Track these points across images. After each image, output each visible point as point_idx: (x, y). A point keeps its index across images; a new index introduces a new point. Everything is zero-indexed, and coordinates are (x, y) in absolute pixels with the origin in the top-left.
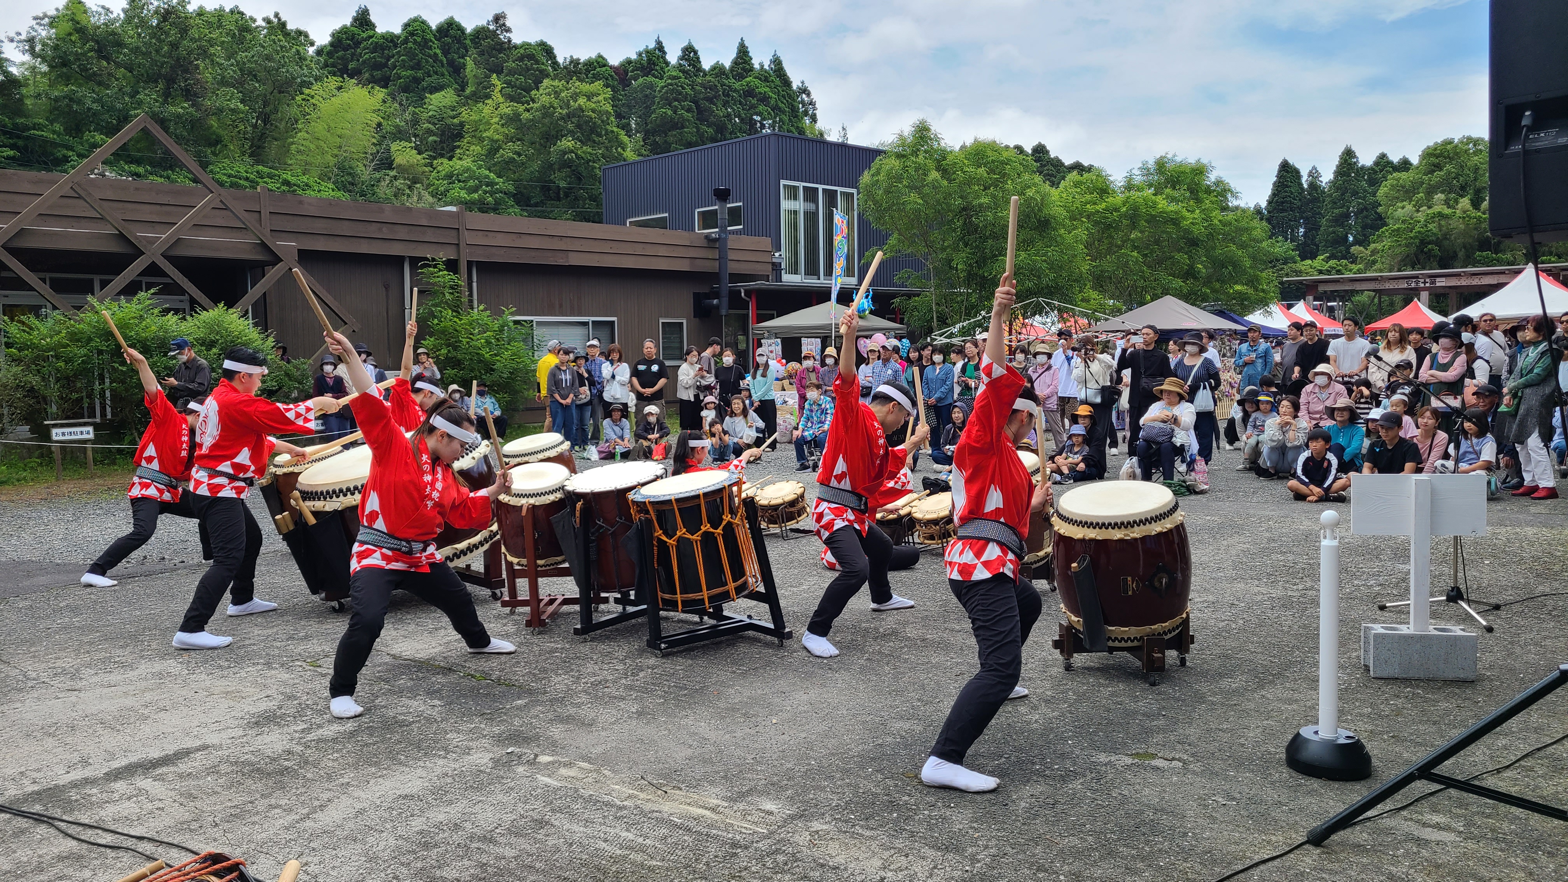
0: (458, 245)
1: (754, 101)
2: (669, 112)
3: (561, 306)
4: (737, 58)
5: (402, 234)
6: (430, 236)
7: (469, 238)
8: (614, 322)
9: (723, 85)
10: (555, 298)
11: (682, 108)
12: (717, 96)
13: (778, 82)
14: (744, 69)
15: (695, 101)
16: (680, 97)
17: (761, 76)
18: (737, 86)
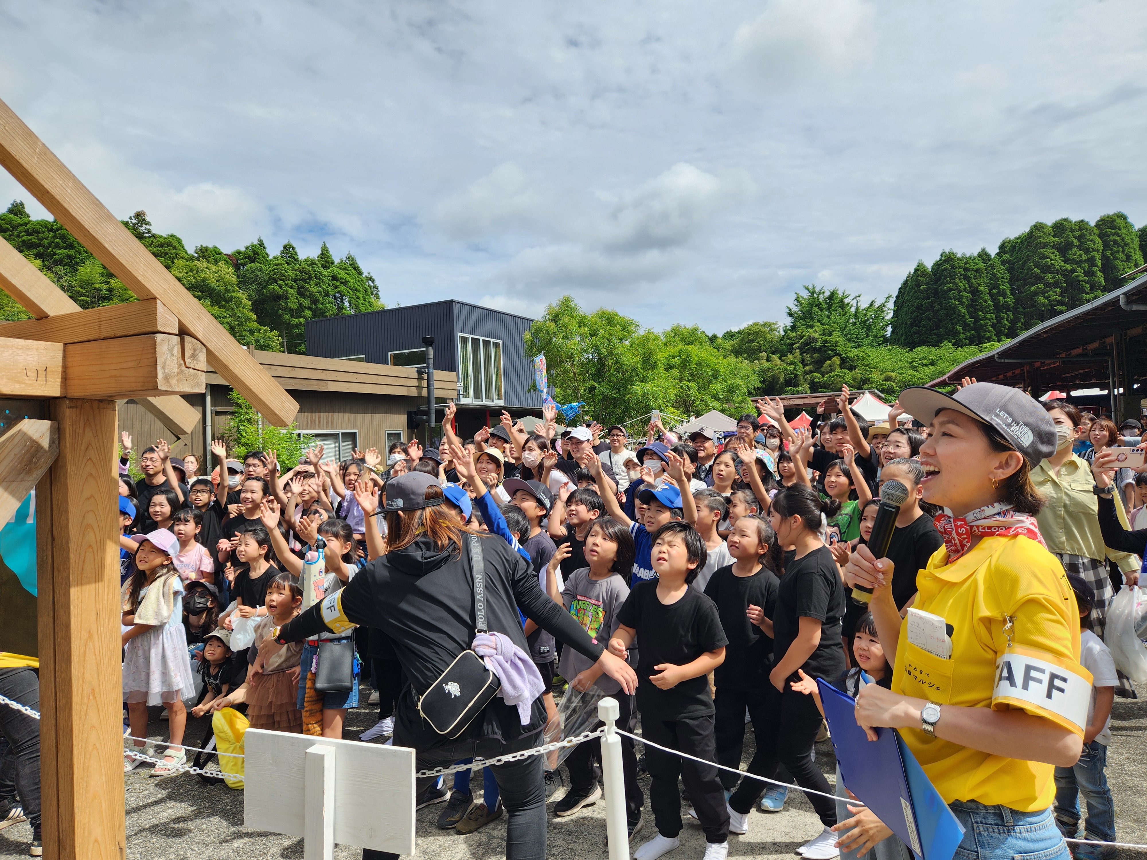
2: (277, 288)
3: (320, 422)
4: (322, 254)
8: (355, 434)
9: (314, 271)
10: (316, 416)
11: (286, 285)
12: (310, 278)
13: (354, 272)
14: (328, 262)
15: (295, 281)
16: (284, 277)
17: (342, 267)
18: (325, 272)
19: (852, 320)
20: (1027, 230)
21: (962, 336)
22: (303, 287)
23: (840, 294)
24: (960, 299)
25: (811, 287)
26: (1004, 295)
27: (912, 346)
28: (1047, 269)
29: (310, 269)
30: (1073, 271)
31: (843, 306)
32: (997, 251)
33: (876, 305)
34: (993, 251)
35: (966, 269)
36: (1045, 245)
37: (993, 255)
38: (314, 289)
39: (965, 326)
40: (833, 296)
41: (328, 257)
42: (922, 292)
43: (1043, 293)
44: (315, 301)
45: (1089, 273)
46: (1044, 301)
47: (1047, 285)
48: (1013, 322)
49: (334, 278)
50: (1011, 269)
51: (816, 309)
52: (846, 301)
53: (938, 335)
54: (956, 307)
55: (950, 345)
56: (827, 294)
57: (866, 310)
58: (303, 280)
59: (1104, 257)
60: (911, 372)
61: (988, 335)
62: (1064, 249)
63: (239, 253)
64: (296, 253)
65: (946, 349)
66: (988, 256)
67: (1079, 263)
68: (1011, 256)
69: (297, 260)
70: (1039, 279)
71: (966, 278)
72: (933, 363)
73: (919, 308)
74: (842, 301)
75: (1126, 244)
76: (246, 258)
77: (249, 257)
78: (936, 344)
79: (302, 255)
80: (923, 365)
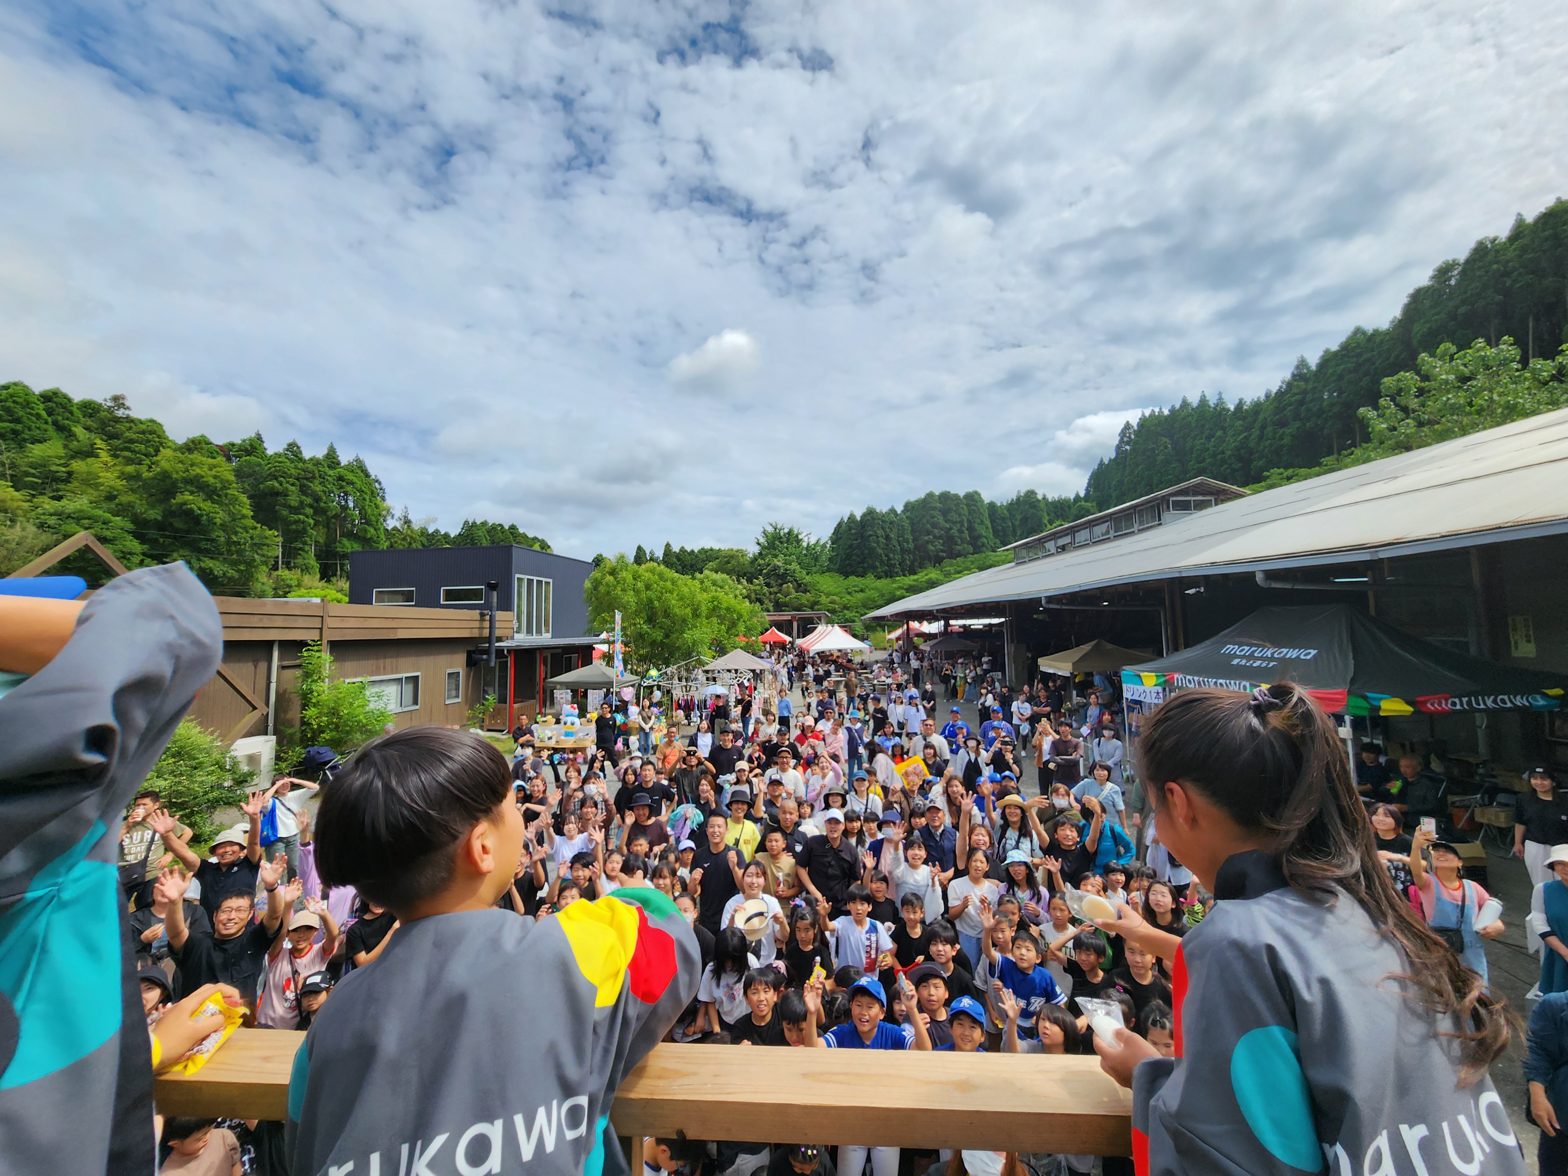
0: (321, 629)
1: (344, 484)
2: (276, 484)
3: (384, 668)
4: (328, 454)
5: (279, 622)
6: (301, 623)
7: (330, 622)
8: (418, 677)
9: (319, 471)
10: (381, 662)
11: (288, 482)
12: (314, 477)
13: (362, 474)
14: (333, 463)
15: (298, 479)
16: (285, 475)
17: (349, 468)
18: (331, 472)
19: (804, 552)
20: (923, 497)
21: (879, 570)
22: (305, 486)
23: (796, 532)
24: (878, 543)
25: (774, 524)
26: (908, 543)
27: (846, 575)
28: (934, 525)
29: (314, 468)
30: (951, 529)
31: (798, 541)
32: (902, 508)
33: (822, 542)
34: (899, 509)
35: (883, 521)
36: (934, 508)
37: (899, 512)
38: (316, 487)
39: (882, 562)
40: (790, 533)
41: (334, 458)
42: (853, 534)
43: (932, 543)
44: (317, 500)
45: (960, 531)
46: (933, 548)
47: (935, 537)
48: (913, 562)
49: (341, 478)
50: (912, 524)
51: (777, 543)
52: (800, 537)
53: (863, 568)
54: (875, 548)
55: (873, 577)
56: (786, 531)
57: (814, 545)
58: (307, 479)
59: (969, 521)
60: (849, 597)
61: (896, 570)
62: (945, 513)
63: (233, 445)
64: (301, 452)
65: (870, 581)
66: (896, 512)
67: (954, 523)
68: (911, 513)
69: (301, 460)
70: (929, 533)
71: (883, 528)
72: (862, 591)
73: (851, 546)
74: (797, 536)
75: (981, 513)
76: (242, 451)
77: (246, 450)
78: (862, 575)
79: (307, 454)
80: (856, 591)
